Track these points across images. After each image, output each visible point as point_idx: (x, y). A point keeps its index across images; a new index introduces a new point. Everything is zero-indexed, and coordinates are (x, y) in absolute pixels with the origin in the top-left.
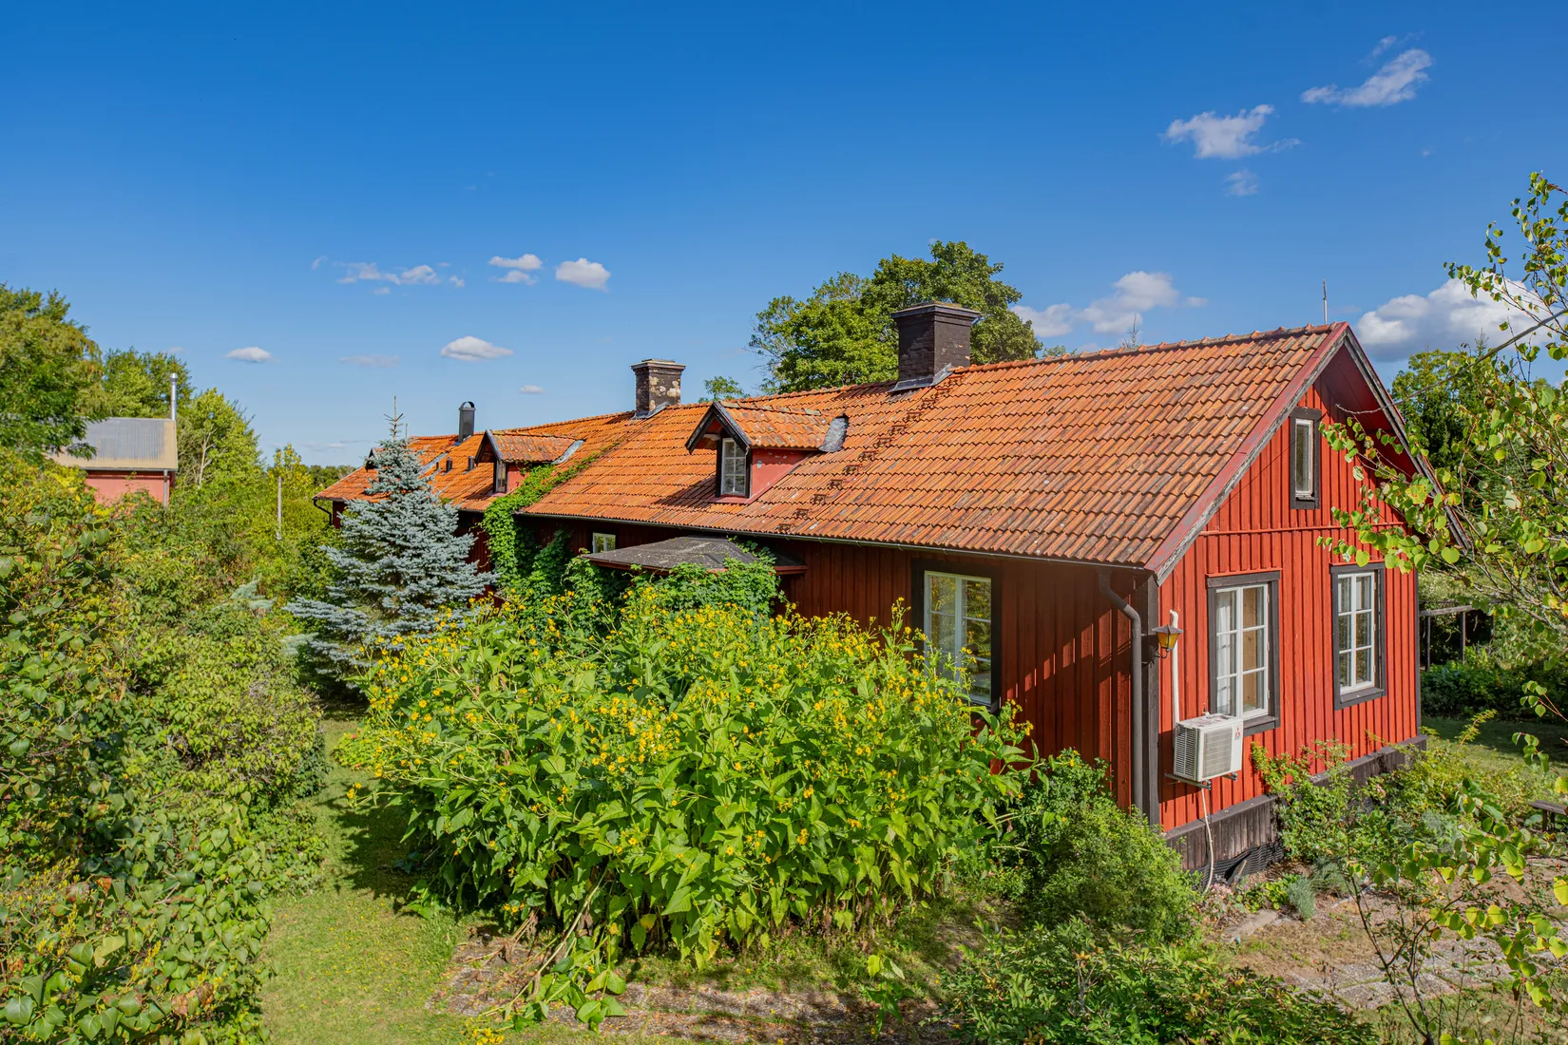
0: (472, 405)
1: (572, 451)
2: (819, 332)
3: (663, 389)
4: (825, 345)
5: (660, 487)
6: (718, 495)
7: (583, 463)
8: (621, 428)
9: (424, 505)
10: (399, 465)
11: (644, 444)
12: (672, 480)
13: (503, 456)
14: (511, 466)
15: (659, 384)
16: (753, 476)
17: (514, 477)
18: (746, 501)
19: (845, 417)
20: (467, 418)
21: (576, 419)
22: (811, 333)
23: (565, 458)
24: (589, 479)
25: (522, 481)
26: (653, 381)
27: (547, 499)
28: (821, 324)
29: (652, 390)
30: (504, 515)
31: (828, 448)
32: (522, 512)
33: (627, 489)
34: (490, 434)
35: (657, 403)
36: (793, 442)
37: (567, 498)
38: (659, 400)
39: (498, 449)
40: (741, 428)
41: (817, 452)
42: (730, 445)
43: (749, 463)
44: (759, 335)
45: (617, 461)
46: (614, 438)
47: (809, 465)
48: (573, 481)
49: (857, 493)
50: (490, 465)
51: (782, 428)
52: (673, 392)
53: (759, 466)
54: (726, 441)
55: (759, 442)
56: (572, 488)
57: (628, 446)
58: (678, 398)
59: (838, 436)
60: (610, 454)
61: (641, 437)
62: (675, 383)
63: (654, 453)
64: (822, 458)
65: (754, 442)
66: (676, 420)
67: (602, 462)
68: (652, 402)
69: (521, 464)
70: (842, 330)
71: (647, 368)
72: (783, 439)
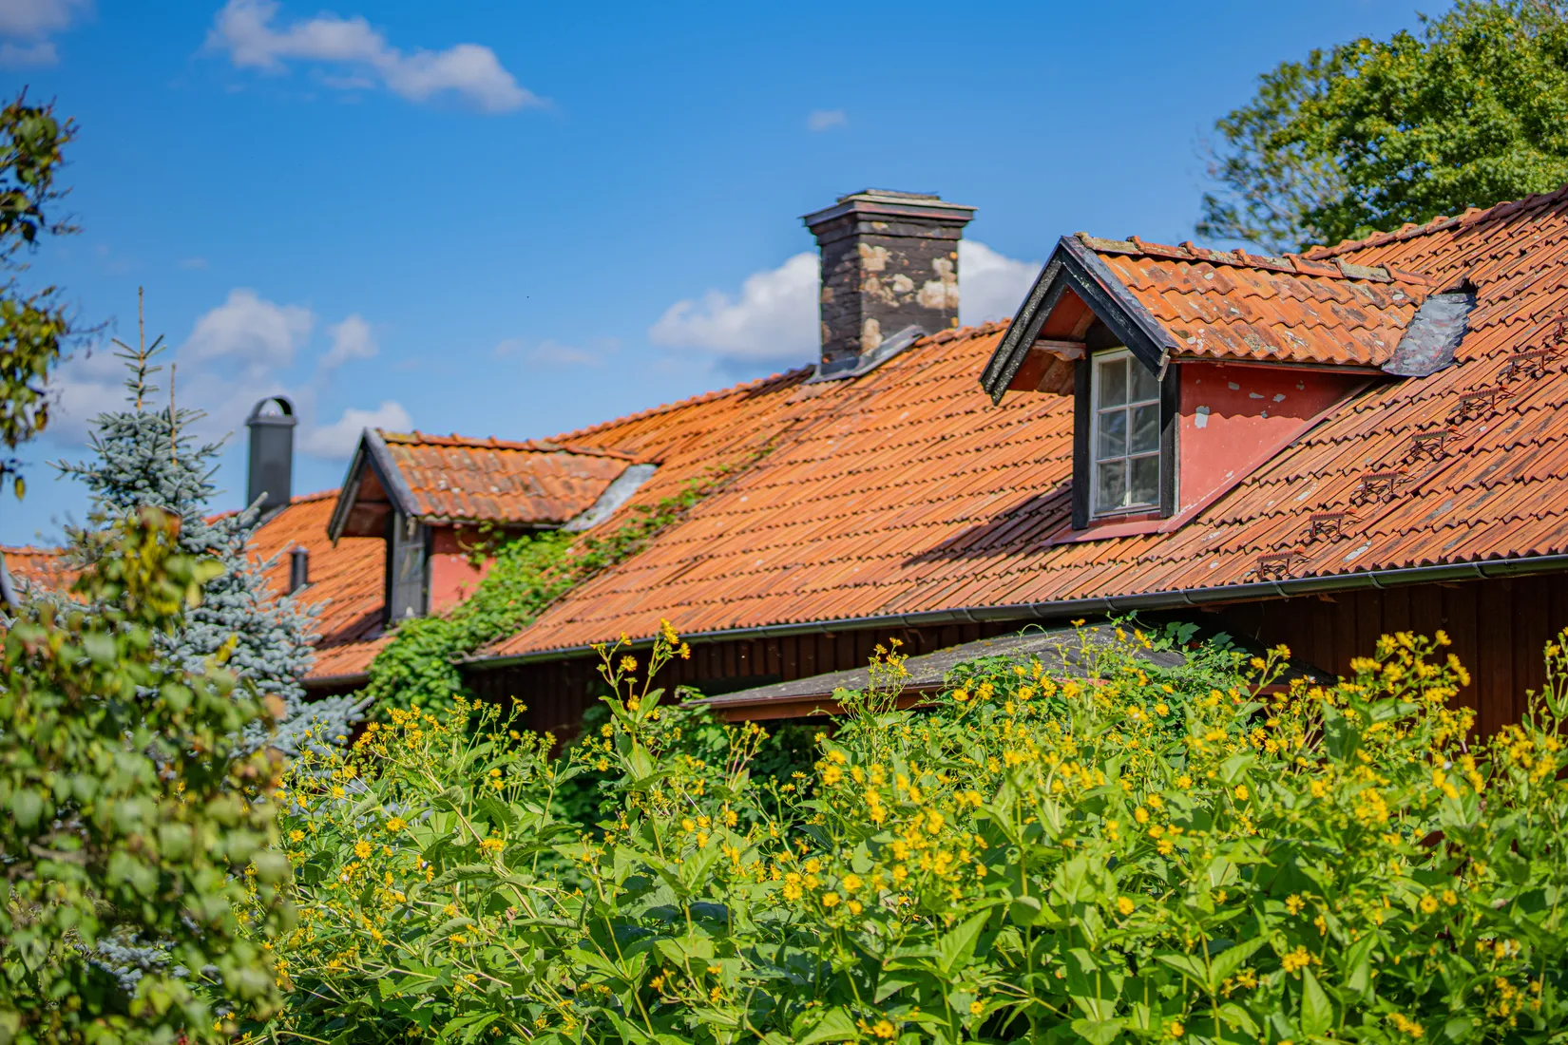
0: (286, 406)
1: (623, 494)
2: (1428, 130)
3: (903, 283)
4: (1450, 176)
5: (905, 534)
6: (1082, 524)
7: (666, 510)
8: (773, 410)
9: (227, 597)
10: (154, 484)
11: (852, 442)
12: (941, 512)
13: (418, 505)
14: (439, 536)
15: (890, 268)
16: (1183, 450)
17: (449, 571)
18: (1164, 526)
19: (1469, 289)
20: (270, 452)
21: (626, 414)
22: (1398, 136)
23: (602, 514)
24: (683, 551)
25: (474, 584)
26: (874, 257)
27: (557, 615)
28: (1434, 103)
29: (871, 286)
30: (431, 668)
31: (1410, 367)
32: (485, 654)
33: (806, 552)
34: (377, 441)
35: (886, 329)
36: (1300, 346)
37: (620, 603)
38: (892, 319)
39: (403, 484)
40: (1147, 308)
41: (1375, 379)
42: (1115, 370)
43: (1170, 408)
44: (1230, 197)
45: (766, 496)
46: (757, 440)
47: (1349, 416)
48: (635, 562)
49: (1484, 461)
50: (378, 545)
51: (1270, 311)
52: (934, 294)
53: (1201, 419)
54: (1099, 359)
55: (1198, 343)
56: (633, 578)
57: (800, 454)
58: (952, 312)
59: (1442, 339)
60: (743, 482)
61: (841, 427)
62: (940, 264)
63: (882, 459)
64: (1394, 392)
65: (1182, 345)
66: (947, 369)
67: (719, 504)
68: (871, 326)
69: (472, 531)
70: (1510, 122)
71: (854, 218)
72: (1270, 338)
